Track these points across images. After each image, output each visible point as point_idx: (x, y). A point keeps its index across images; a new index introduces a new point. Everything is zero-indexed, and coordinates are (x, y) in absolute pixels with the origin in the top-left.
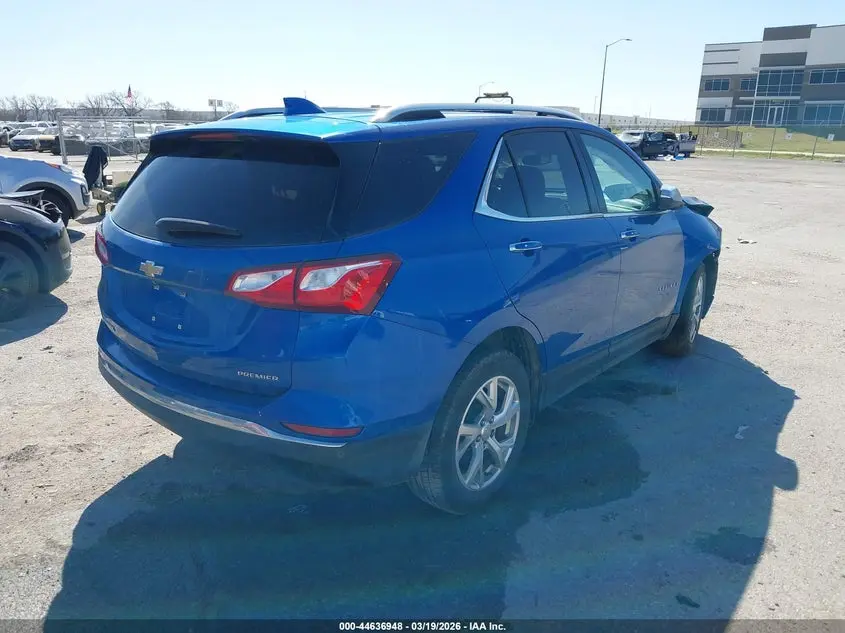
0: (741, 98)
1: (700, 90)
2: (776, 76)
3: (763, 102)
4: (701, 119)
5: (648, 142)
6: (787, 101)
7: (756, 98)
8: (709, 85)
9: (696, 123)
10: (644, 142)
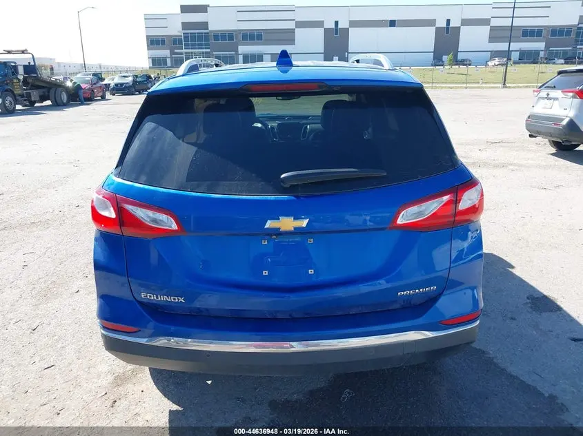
0: (176, 51)
1: (148, 46)
2: (193, 37)
3: (189, 53)
4: (153, 65)
5: (137, 82)
6: (203, 53)
7: (184, 51)
8: (154, 42)
9: (150, 67)
10: (135, 82)
